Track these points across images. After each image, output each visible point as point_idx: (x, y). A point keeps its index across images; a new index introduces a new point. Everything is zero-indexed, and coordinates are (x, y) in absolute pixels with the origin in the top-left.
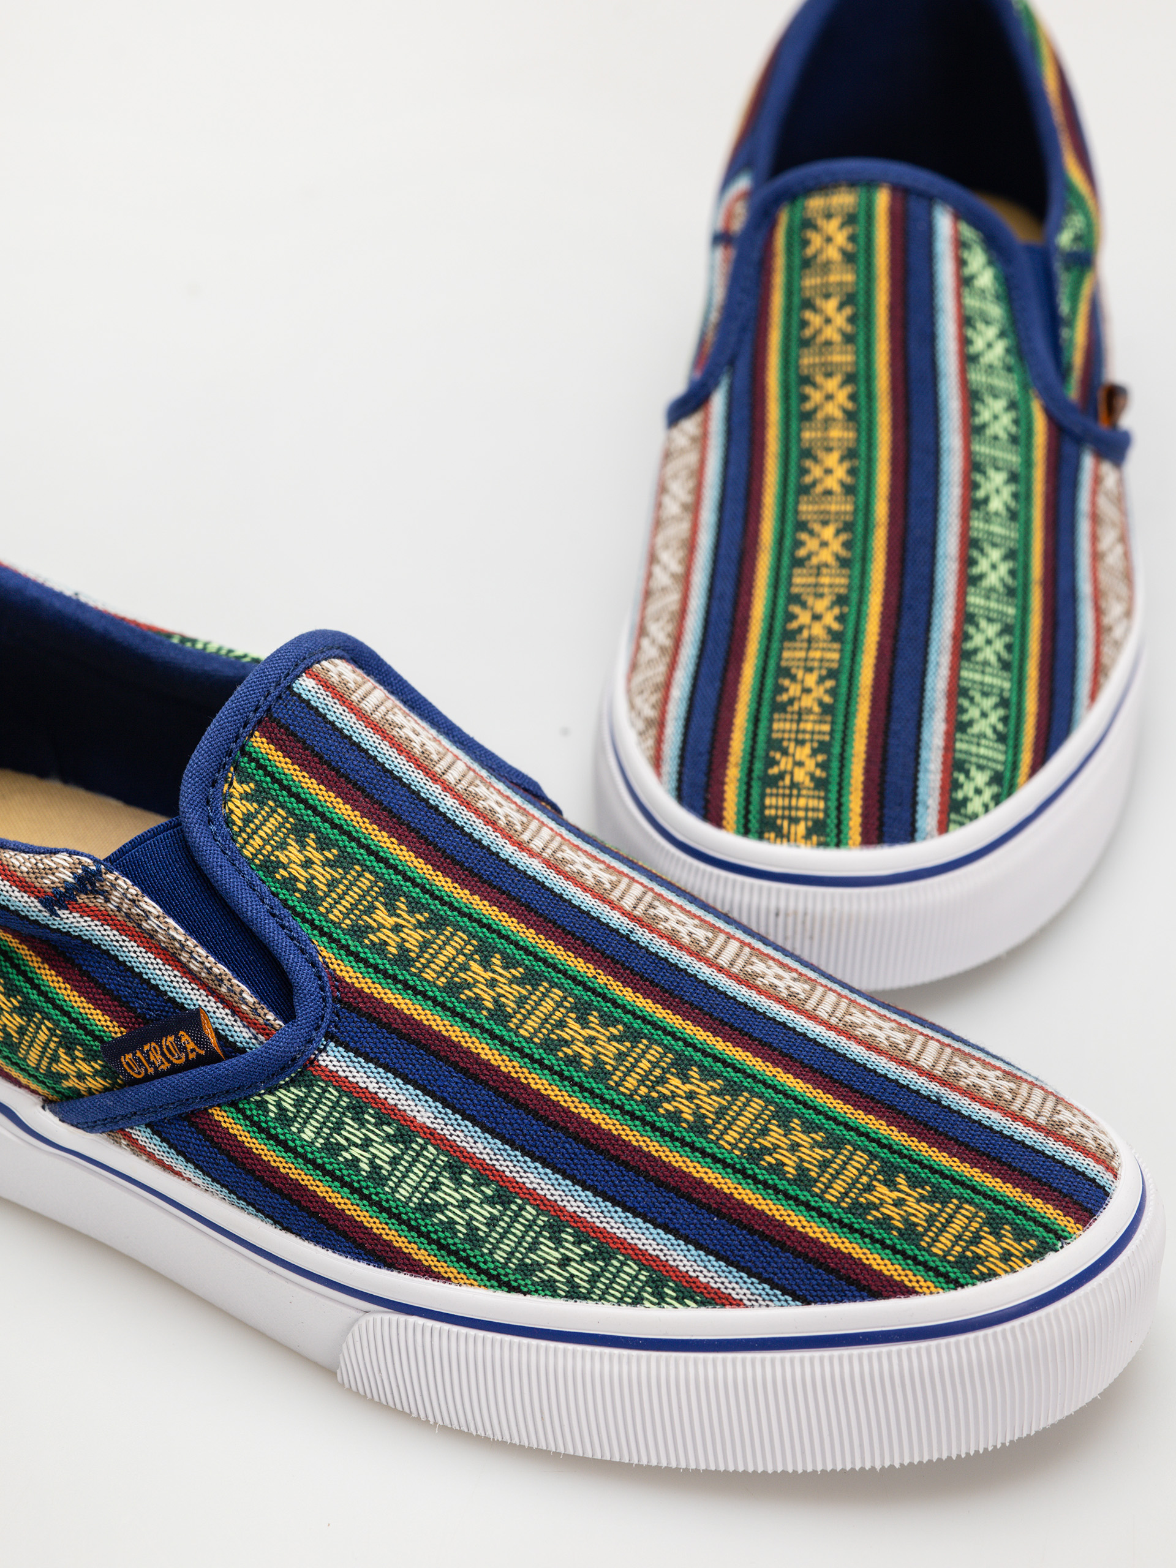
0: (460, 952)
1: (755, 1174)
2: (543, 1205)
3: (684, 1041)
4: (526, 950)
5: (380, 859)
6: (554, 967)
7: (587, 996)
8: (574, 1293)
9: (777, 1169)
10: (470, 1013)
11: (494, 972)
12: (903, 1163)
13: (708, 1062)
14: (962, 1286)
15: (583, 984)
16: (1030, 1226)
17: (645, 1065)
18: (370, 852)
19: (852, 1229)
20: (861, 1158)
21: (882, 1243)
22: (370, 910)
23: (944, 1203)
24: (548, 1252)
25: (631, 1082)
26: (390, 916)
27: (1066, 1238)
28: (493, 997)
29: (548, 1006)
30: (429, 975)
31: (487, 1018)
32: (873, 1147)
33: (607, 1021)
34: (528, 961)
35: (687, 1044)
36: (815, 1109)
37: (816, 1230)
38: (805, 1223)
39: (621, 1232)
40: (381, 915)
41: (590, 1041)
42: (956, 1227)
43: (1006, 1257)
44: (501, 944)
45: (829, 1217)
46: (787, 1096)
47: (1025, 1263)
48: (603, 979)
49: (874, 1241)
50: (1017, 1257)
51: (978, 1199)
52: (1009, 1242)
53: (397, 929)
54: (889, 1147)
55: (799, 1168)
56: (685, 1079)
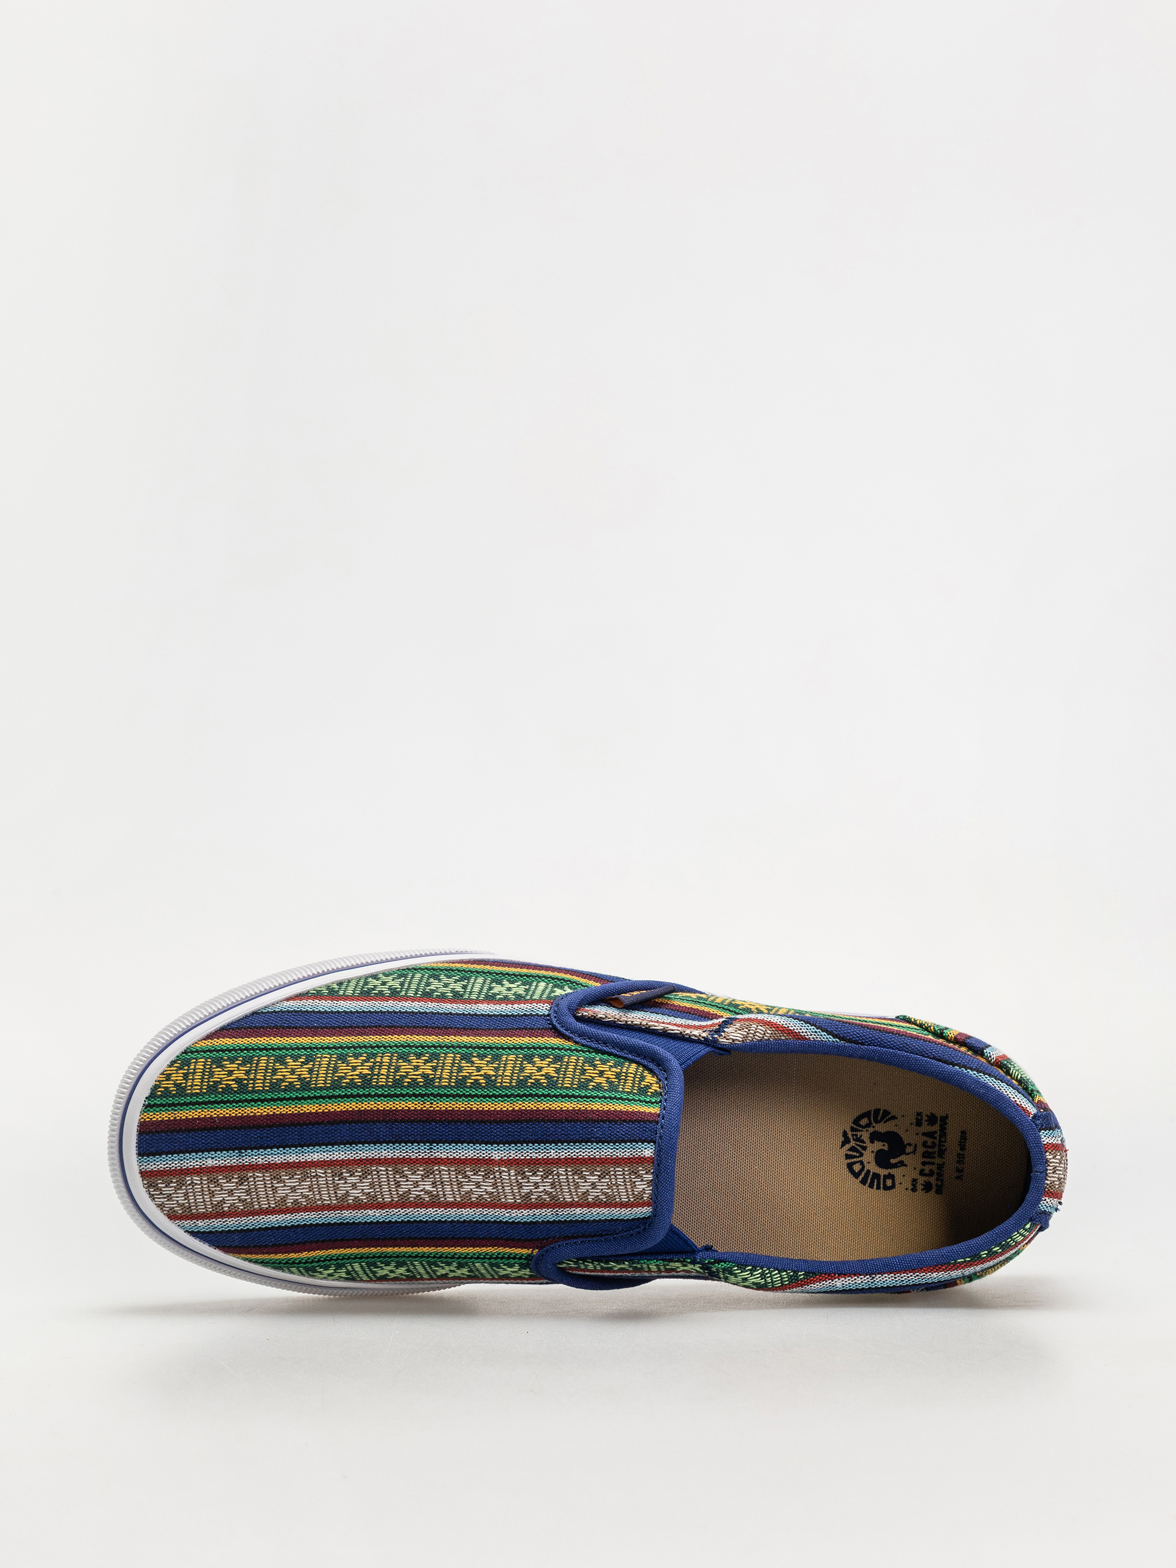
0: (503, 1076)
1: (306, 1051)
2: (406, 998)
3: (372, 1097)
4: (472, 1096)
5: (567, 1096)
6: (454, 1096)
7: (431, 1091)
8: (375, 976)
9: (295, 1058)
10: (482, 1051)
11: (481, 1075)
12: (238, 1097)
13: (355, 1092)
14: (183, 1053)
15: (435, 1096)
16: (164, 1101)
17: (384, 1071)
18: (574, 1096)
19: (247, 1049)
20: (259, 1085)
21: (230, 1051)
22: (557, 1071)
23: (209, 1086)
24: (396, 984)
25: (386, 1059)
26: (547, 1073)
27: (146, 1108)
28: (474, 1064)
29: (445, 1075)
30: (512, 1057)
31: (473, 1053)
32: (255, 1096)
33: (414, 1083)
34: (468, 1091)
35: (369, 1095)
36: (293, 1099)
37: (263, 1041)
38: (270, 1041)
39: (361, 1003)
40: (551, 1071)
41: (416, 1068)
42: (198, 1076)
43: (168, 1077)
44: (485, 1092)
45: (261, 1050)
46: (309, 1098)
47: (158, 1081)
48: (427, 1106)
49: (234, 1049)
50: (163, 1081)
51: (194, 1100)
52: (169, 1085)
53: (540, 1069)
54: (249, 1101)
55: (285, 1064)
56: (361, 1076)
